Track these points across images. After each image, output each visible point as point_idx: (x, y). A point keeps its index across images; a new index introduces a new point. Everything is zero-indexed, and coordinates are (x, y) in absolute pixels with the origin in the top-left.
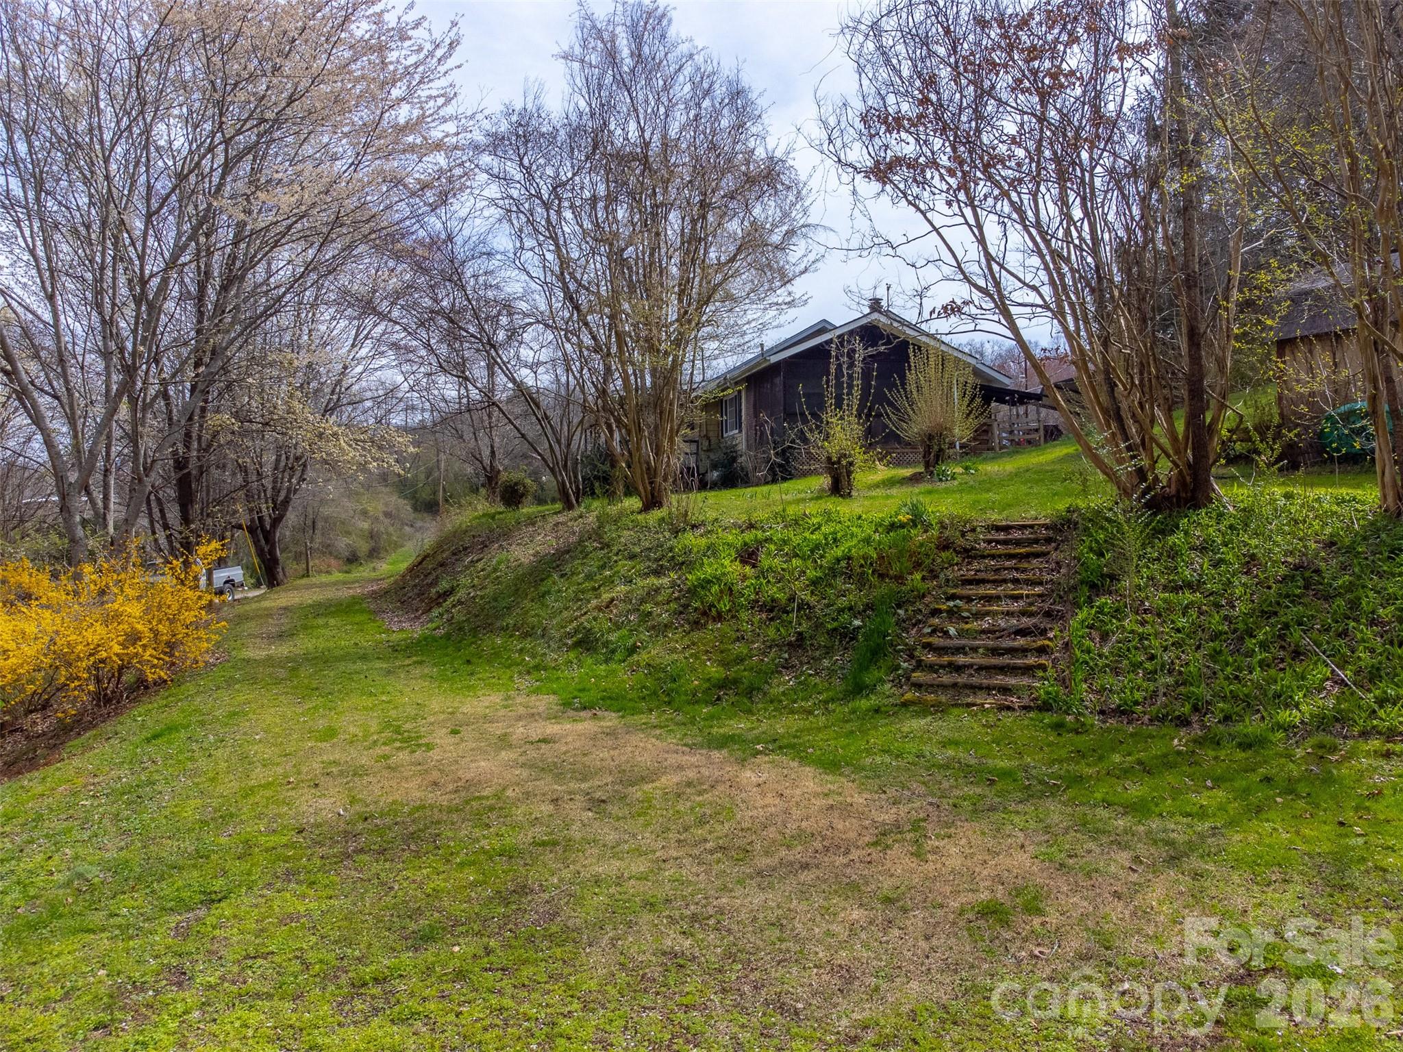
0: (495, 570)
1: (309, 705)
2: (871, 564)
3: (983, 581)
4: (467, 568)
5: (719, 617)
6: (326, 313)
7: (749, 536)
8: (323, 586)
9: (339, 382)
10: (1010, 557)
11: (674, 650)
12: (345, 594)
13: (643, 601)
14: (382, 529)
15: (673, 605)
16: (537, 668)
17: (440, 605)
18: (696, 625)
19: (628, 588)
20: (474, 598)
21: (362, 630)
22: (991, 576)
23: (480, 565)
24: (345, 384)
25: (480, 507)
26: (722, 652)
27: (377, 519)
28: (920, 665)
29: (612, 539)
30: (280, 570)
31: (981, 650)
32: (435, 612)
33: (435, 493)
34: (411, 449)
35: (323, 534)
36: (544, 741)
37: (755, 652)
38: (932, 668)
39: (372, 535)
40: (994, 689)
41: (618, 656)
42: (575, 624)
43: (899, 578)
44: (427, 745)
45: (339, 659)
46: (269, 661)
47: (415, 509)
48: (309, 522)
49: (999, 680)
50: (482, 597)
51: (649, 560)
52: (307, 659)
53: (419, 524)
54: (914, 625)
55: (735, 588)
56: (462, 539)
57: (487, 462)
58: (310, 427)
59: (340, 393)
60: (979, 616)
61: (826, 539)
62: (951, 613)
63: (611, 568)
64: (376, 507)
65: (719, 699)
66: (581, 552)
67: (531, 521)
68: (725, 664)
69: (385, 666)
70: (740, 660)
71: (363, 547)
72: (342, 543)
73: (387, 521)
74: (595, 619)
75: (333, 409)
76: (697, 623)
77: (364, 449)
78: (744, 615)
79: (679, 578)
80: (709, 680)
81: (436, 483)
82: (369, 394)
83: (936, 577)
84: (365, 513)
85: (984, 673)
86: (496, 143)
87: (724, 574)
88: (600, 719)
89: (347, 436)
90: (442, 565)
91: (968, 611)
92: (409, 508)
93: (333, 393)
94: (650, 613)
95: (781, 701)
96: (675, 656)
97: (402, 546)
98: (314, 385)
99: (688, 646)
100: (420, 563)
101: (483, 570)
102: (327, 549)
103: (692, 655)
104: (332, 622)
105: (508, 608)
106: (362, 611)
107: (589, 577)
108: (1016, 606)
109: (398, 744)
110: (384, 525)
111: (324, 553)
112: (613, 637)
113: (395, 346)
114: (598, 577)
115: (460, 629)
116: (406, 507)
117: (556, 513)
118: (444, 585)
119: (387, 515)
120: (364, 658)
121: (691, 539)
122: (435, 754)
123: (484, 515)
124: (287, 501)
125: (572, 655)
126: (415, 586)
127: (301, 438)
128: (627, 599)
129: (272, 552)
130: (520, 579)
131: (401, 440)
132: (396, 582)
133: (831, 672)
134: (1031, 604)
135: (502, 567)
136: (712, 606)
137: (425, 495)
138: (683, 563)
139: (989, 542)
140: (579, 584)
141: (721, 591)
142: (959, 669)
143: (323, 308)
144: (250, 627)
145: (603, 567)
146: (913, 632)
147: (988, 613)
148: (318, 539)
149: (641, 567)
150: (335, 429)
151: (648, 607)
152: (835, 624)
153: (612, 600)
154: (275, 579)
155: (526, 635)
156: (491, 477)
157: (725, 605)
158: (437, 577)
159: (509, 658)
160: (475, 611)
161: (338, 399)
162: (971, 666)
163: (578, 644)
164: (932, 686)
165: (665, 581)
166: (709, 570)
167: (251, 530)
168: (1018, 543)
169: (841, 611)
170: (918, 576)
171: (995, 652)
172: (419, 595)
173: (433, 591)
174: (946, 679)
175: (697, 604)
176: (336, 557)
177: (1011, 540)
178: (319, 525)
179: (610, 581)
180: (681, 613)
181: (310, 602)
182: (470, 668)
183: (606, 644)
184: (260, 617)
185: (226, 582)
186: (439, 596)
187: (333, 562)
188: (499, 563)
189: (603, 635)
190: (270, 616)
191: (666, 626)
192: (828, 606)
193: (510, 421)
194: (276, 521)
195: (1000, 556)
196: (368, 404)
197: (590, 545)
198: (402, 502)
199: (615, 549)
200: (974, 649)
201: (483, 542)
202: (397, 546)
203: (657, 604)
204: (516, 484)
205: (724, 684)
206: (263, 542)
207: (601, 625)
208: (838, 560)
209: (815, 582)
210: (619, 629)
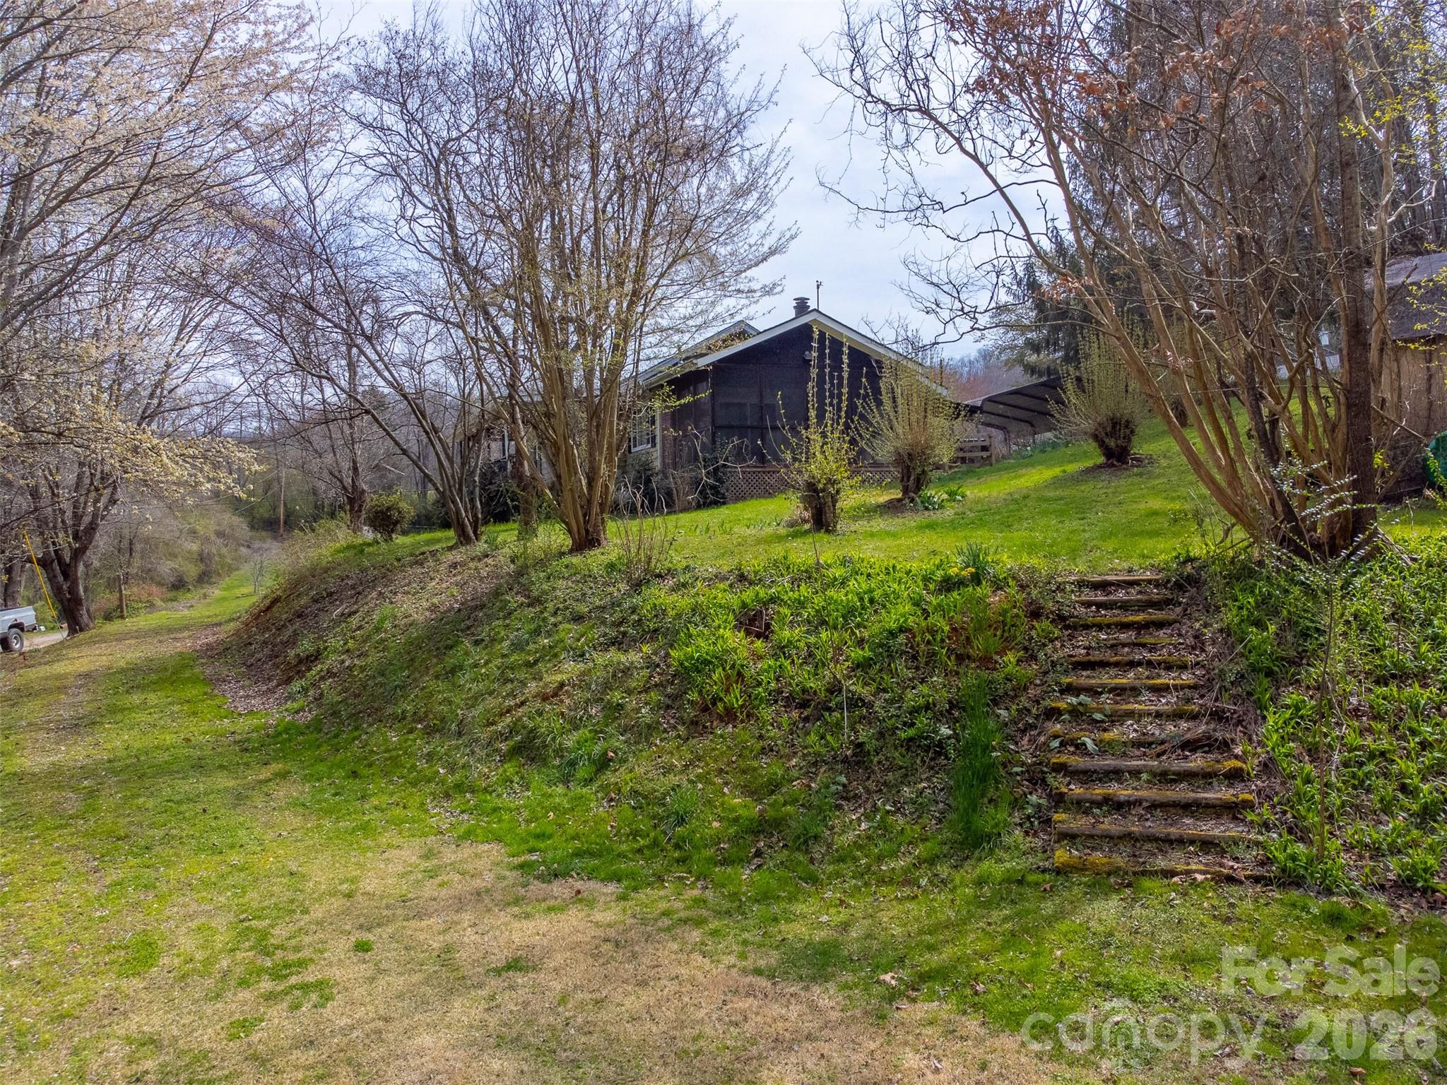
0: (378, 630)
1: (112, 876)
2: (942, 641)
3: (1103, 664)
4: (337, 623)
5: (729, 716)
6: (141, 299)
7: (748, 595)
8: (140, 635)
9: (159, 384)
10: (1125, 626)
11: (669, 769)
12: (167, 649)
13: (607, 687)
14: (214, 551)
15: (654, 696)
16: (459, 787)
17: (301, 674)
18: (696, 727)
19: (581, 666)
20: (350, 668)
21: (195, 714)
22: (1109, 656)
23: (354, 621)
24: (168, 385)
25: (340, 536)
26: (744, 772)
27: (207, 539)
28: (1059, 800)
29: (544, 592)
30: (84, 612)
31: (1144, 776)
32: (296, 686)
33: (275, 508)
34: (256, 467)
35: (142, 558)
36: (515, 965)
37: (795, 773)
38: (1081, 806)
39: (202, 558)
40: (1192, 842)
41: (582, 773)
42: (508, 720)
43: (986, 662)
44: (320, 985)
45: (164, 770)
46: (55, 778)
47: (252, 527)
48: (125, 544)
49: (1190, 826)
50: (362, 669)
51: (603, 622)
52: (116, 773)
53: (256, 545)
54: (1023, 731)
55: (747, 674)
56: (323, 581)
57: (348, 481)
58: (120, 439)
59: (162, 396)
60: (1116, 718)
61: (861, 599)
62: (1075, 713)
63: (549, 634)
64: (206, 526)
65: (759, 854)
66: (501, 609)
67: (419, 560)
68: (752, 792)
69: (231, 783)
70: (774, 786)
71: (192, 571)
72: (166, 568)
73: (219, 541)
74: (540, 713)
75: (152, 417)
76: (694, 723)
77: (194, 466)
78: (767, 713)
79: (655, 653)
80: (736, 820)
81: (276, 497)
82: (197, 399)
83: (1034, 658)
84: (193, 532)
85: (1158, 813)
86: (368, 81)
87: (726, 651)
88: (590, 903)
89: (171, 449)
90: (300, 615)
91: (1101, 711)
92: (245, 526)
93: (152, 396)
94: (620, 707)
95: (855, 859)
96: (673, 779)
97: (237, 569)
98: (128, 386)
99: (692, 763)
100: (268, 608)
101: (360, 628)
102: (148, 575)
103: (699, 776)
104: (153, 698)
105: (402, 688)
106: (194, 680)
107: (518, 646)
108: (1166, 703)
109: (266, 985)
110: (217, 547)
111: (144, 579)
112: (570, 741)
113: (234, 340)
114: (532, 647)
115: (334, 714)
116: (239, 525)
117: (450, 549)
118: (306, 646)
119: (220, 534)
120: (199, 766)
121: (659, 595)
122: (336, 1014)
123: (349, 547)
124: (92, 528)
125: (510, 768)
126: (265, 642)
127: (109, 455)
128: (582, 682)
129: (73, 590)
130: (415, 644)
131: (242, 455)
132: (237, 633)
133: (920, 810)
134: (1188, 701)
135: (387, 625)
136: (716, 700)
137: (264, 512)
138: (656, 631)
139: (1088, 604)
140: (504, 656)
141: (728, 677)
142: (1120, 806)
143: (137, 293)
144: (31, 710)
145: (537, 632)
146: (1025, 741)
147: (1130, 714)
148: (137, 562)
149: (596, 633)
150: (155, 441)
151: (616, 696)
152: (911, 732)
153: (562, 685)
154: (78, 624)
155: (430, 731)
156: (354, 500)
157: (735, 698)
158: (295, 633)
159: (414, 767)
160: (355, 688)
161: (160, 404)
162: (1139, 802)
163: (517, 751)
164: (1092, 836)
165: (634, 657)
166: (701, 646)
167: (44, 563)
168: (1125, 606)
169: (915, 711)
170: (1011, 657)
171: (1164, 778)
172: (271, 657)
173: (292, 653)
174: (1109, 824)
175: (693, 696)
176: (160, 584)
177: (1115, 603)
178: (138, 547)
179: (551, 654)
180: (668, 707)
181: (122, 664)
182: (356, 785)
183: (559, 752)
184: (48, 690)
185: (11, 627)
186: (300, 662)
187: (154, 589)
188: (382, 620)
189: (554, 739)
190: (62, 689)
191: (649, 727)
192: (891, 702)
193: (388, 434)
194: (78, 554)
195: (1109, 626)
196: (197, 410)
197: (514, 600)
198: (236, 520)
199: (550, 606)
200: (1136, 773)
201: (353, 587)
202: (231, 569)
203: (629, 692)
204: (389, 509)
205: (762, 827)
206: (60, 578)
207: (549, 723)
208: (892, 634)
209: (862, 666)
210: (576, 728)
